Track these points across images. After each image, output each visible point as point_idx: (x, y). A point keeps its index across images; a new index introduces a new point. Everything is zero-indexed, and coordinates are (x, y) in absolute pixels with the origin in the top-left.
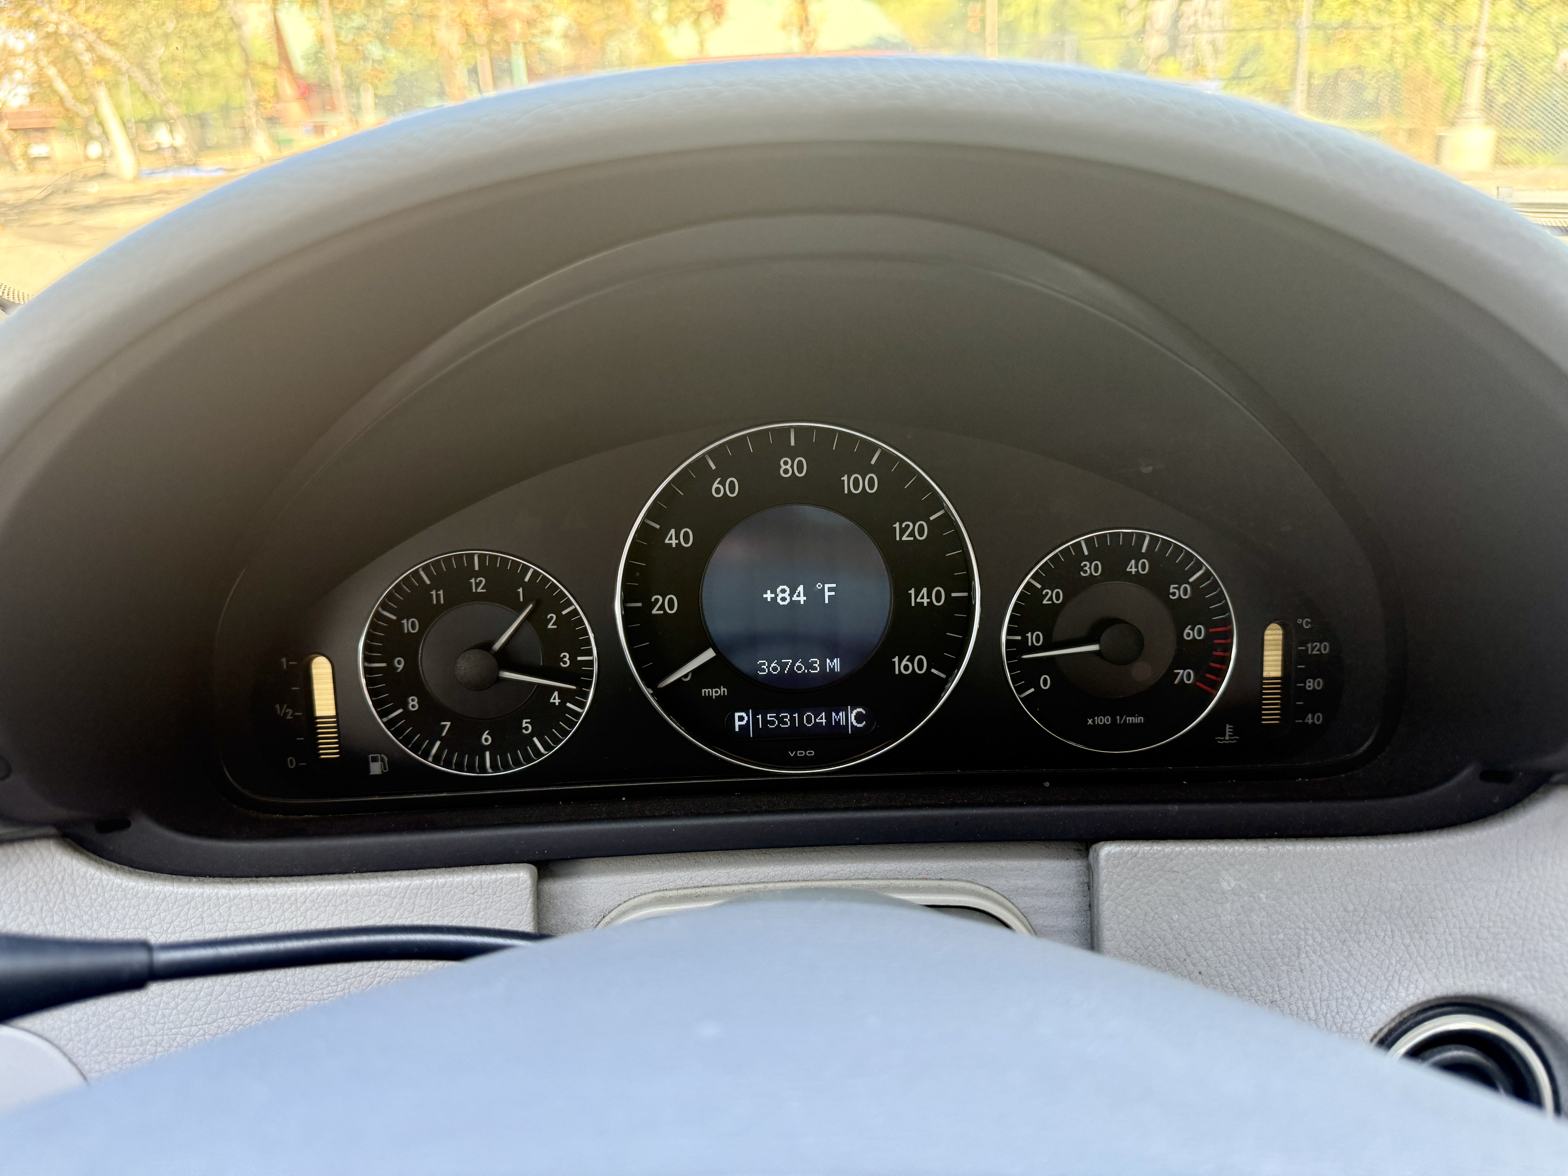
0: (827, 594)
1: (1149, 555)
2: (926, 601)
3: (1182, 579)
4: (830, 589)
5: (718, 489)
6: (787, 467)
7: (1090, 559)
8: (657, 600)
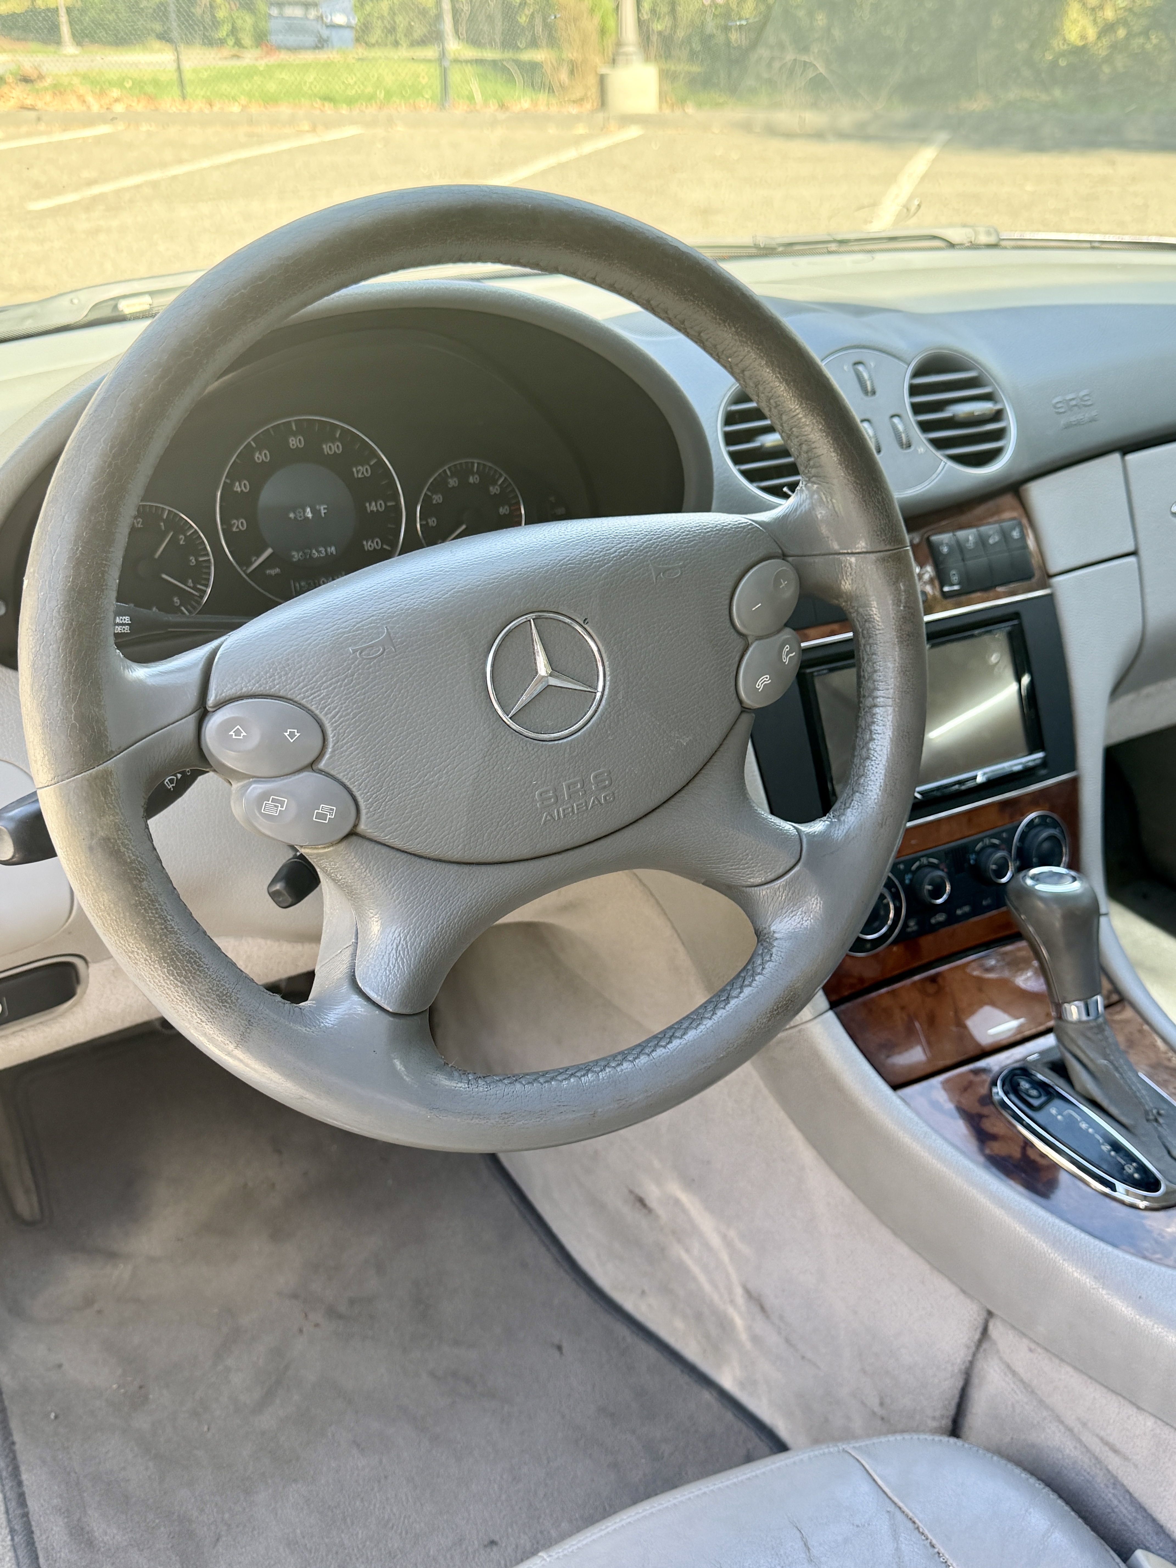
0: (323, 512)
1: (477, 472)
2: (375, 509)
3: (494, 483)
4: (324, 509)
5: (259, 457)
6: (294, 442)
7: (452, 477)
8: (235, 523)
